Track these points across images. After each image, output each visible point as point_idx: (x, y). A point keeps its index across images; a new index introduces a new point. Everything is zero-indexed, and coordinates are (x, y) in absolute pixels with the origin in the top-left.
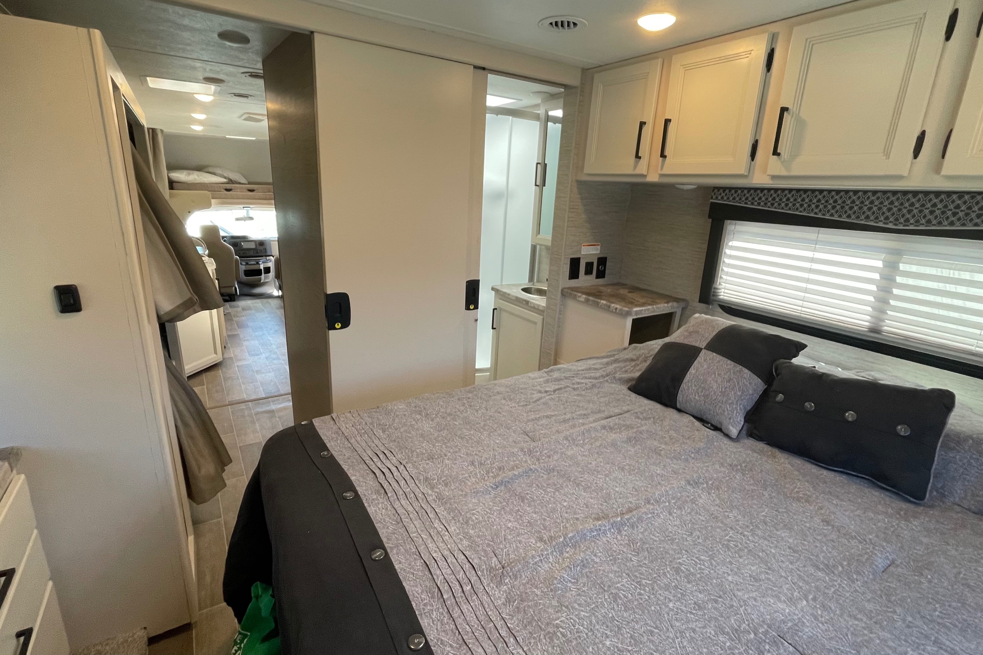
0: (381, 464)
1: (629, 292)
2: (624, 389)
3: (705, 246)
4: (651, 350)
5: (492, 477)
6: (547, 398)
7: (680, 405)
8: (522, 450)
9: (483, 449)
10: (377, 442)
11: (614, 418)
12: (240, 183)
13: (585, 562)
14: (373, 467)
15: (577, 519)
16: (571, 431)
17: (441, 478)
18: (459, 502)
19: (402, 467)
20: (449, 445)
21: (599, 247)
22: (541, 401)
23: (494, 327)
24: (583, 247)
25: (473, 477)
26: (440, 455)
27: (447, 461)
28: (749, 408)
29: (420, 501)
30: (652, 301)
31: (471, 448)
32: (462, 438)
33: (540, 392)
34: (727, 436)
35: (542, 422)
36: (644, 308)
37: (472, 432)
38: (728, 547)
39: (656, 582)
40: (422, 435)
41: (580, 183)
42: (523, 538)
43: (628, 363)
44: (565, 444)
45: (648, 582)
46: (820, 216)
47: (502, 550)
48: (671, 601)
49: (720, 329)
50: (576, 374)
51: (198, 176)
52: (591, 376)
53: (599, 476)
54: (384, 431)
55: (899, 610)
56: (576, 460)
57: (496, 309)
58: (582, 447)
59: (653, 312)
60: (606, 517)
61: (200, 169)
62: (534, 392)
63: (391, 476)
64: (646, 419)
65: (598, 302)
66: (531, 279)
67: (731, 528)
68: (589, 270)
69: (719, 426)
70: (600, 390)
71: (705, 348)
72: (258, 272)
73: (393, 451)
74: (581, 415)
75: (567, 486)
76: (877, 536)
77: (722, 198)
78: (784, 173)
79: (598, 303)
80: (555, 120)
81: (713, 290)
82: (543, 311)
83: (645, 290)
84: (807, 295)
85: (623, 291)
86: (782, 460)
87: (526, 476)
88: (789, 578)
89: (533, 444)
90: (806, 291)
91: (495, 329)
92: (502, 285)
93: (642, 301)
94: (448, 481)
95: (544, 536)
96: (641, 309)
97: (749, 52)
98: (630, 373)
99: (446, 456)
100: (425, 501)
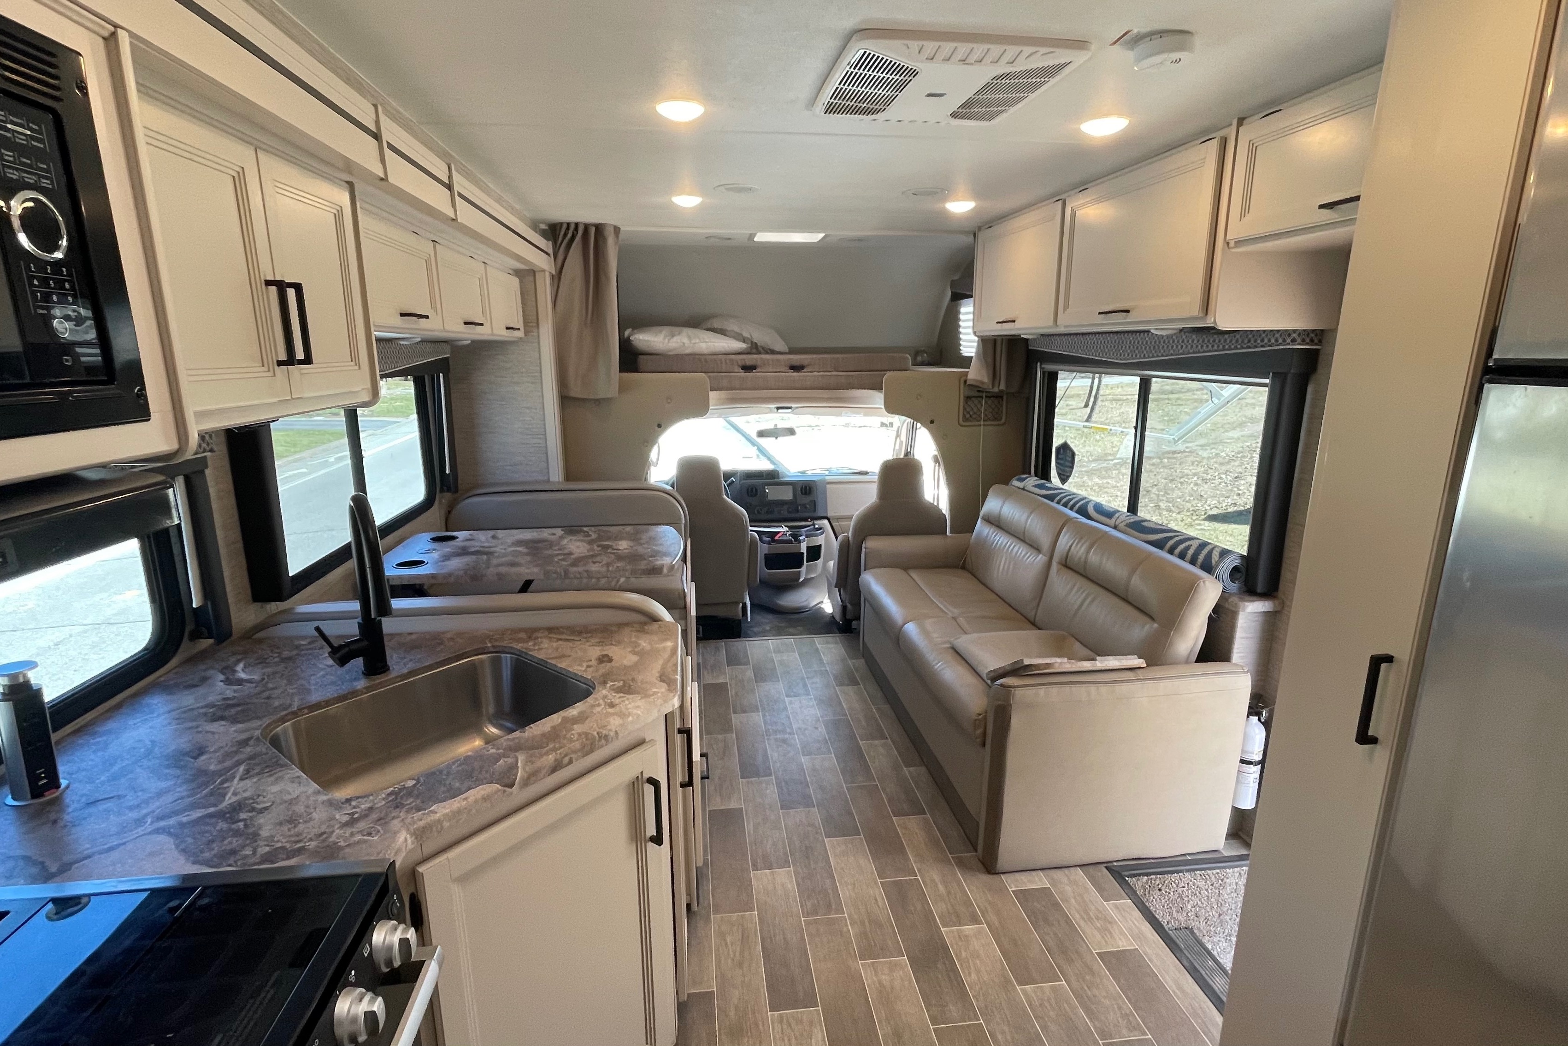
12: (773, 352)
51: (689, 338)
61: (695, 322)
72: (795, 560)
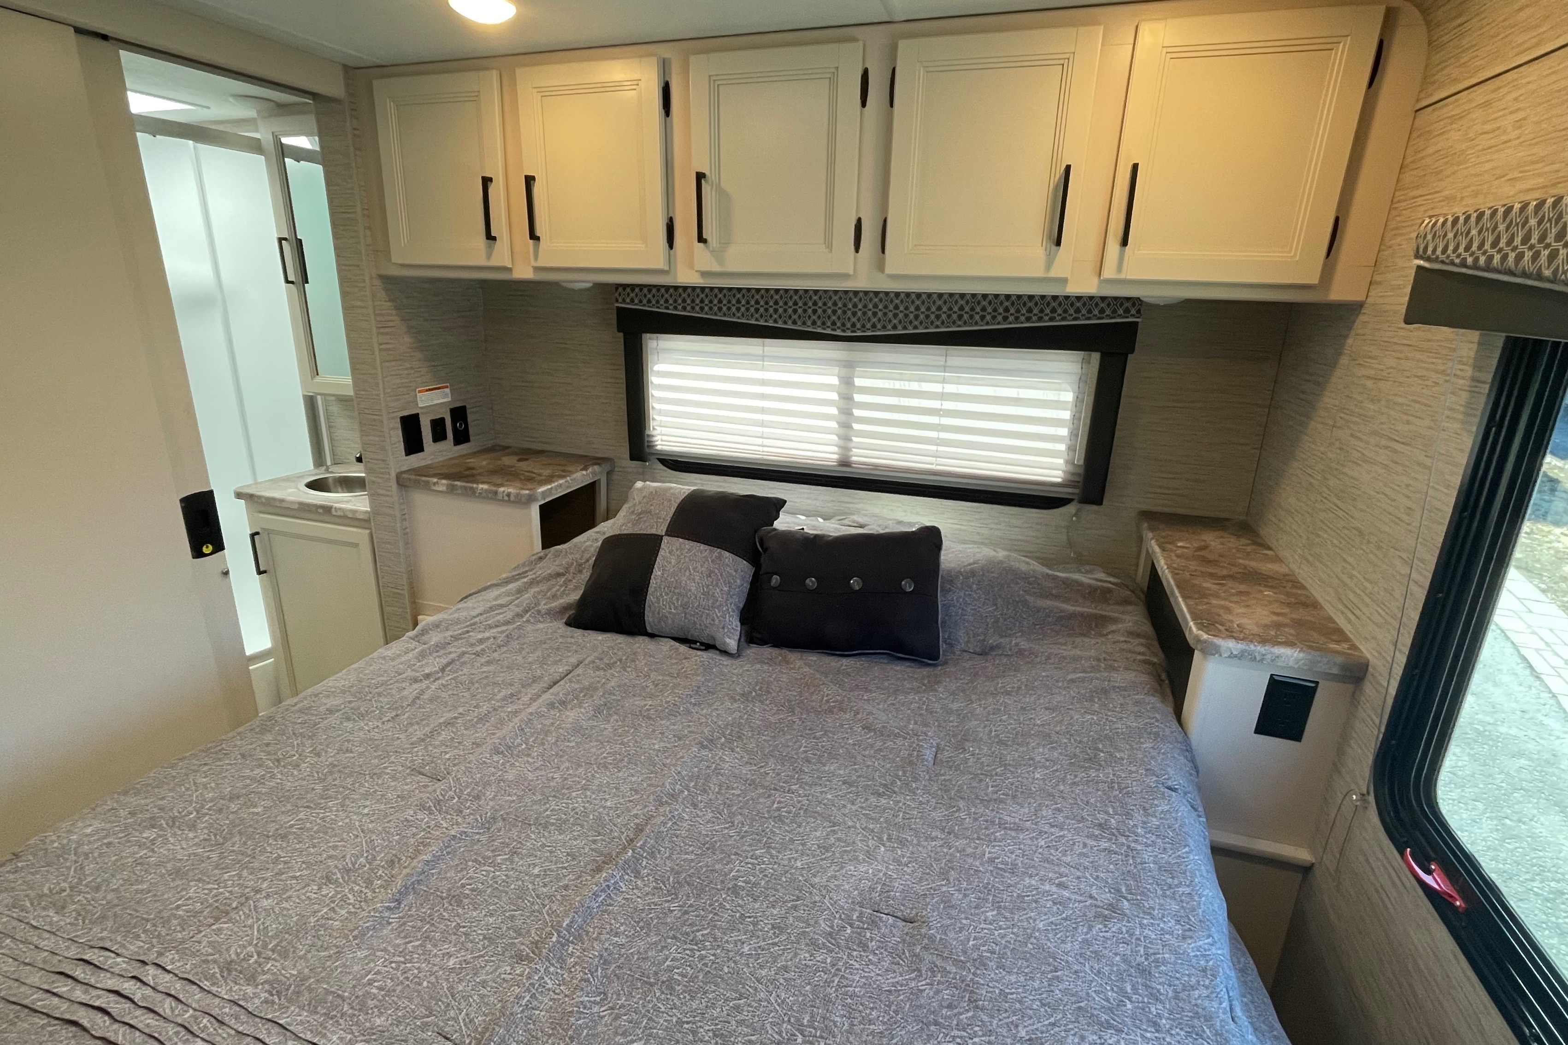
0: (86, 992)
1: (519, 460)
2: (559, 626)
3: (622, 374)
4: (583, 552)
5: (381, 886)
6: (433, 687)
7: (651, 626)
8: (422, 807)
9: (342, 840)
10: (47, 943)
11: (562, 683)
13: (605, 954)
14: (63, 1009)
15: (566, 887)
16: (499, 734)
17: (265, 946)
18: (329, 976)
19: (152, 970)
20: (256, 864)
21: (448, 390)
22: (426, 696)
23: (262, 569)
24: (418, 395)
25: (342, 907)
26: (243, 895)
27: (265, 903)
28: (741, 605)
29: (232, 1022)
30: (563, 471)
31: (312, 850)
32: (284, 837)
33: (416, 680)
34: (725, 653)
35: (440, 738)
36: (553, 485)
37: (301, 816)
38: (780, 819)
39: (715, 926)
40: (177, 873)
41: (388, 281)
42: (487, 974)
43: (553, 582)
44: (498, 762)
45: (705, 932)
46: (762, 323)
47: (455, 1019)
48: (743, 943)
49: (679, 501)
50: (471, 625)
52: (498, 621)
53: (574, 794)
54: (60, 909)
55: (961, 804)
56: (526, 784)
57: (257, 533)
58: (529, 755)
59: (568, 487)
60: (610, 859)
62: (404, 685)
63: (128, 1005)
64: (610, 666)
65: (472, 488)
66: (319, 459)
67: (775, 789)
68: (439, 435)
69: (711, 642)
70: (522, 641)
71: (666, 535)
73: (108, 945)
74: (504, 699)
75: (528, 836)
76: (916, 723)
77: (632, 301)
78: (716, 268)
79: (473, 491)
80: (300, 155)
81: (646, 439)
82: (368, 521)
83: (542, 452)
84: (766, 430)
85: (508, 461)
86: (799, 663)
87: (448, 853)
88: (858, 825)
89: (440, 786)
90: (762, 424)
91: (265, 572)
92: (256, 483)
93: (547, 472)
94: (284, 943)
95: (522, 947)
96: (549, 487)
97: (636, 83)
98: (561, 596)
99: (257, 892)
100: (244, 1017)
